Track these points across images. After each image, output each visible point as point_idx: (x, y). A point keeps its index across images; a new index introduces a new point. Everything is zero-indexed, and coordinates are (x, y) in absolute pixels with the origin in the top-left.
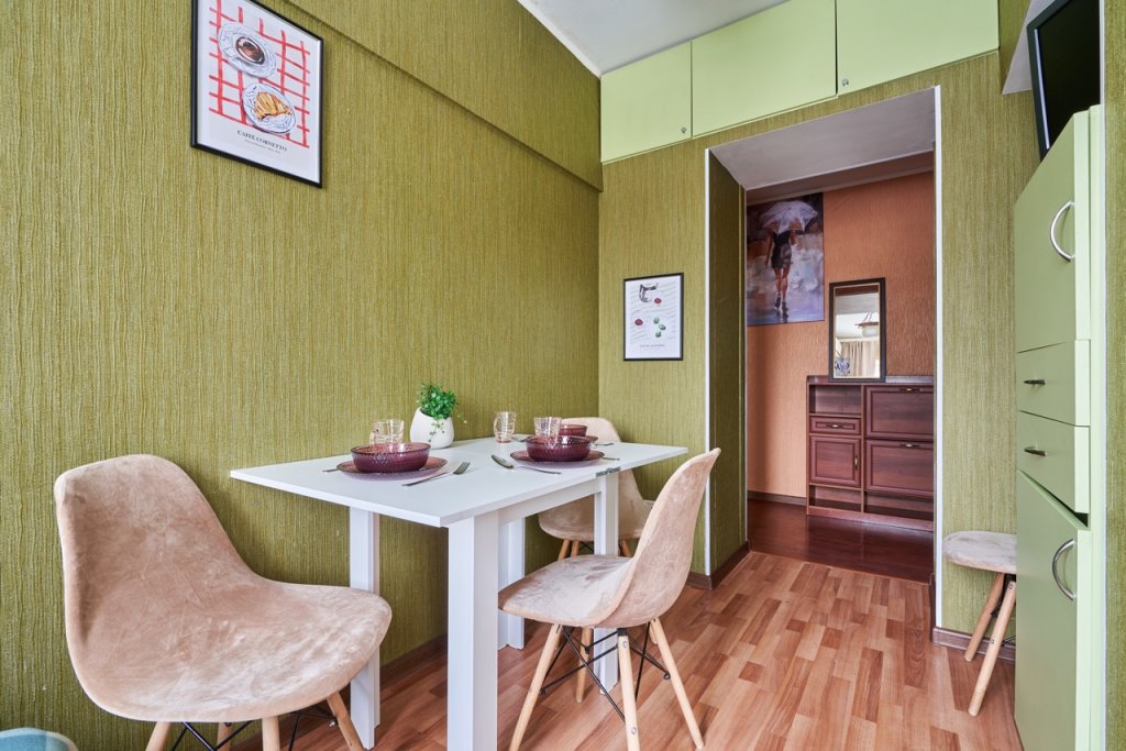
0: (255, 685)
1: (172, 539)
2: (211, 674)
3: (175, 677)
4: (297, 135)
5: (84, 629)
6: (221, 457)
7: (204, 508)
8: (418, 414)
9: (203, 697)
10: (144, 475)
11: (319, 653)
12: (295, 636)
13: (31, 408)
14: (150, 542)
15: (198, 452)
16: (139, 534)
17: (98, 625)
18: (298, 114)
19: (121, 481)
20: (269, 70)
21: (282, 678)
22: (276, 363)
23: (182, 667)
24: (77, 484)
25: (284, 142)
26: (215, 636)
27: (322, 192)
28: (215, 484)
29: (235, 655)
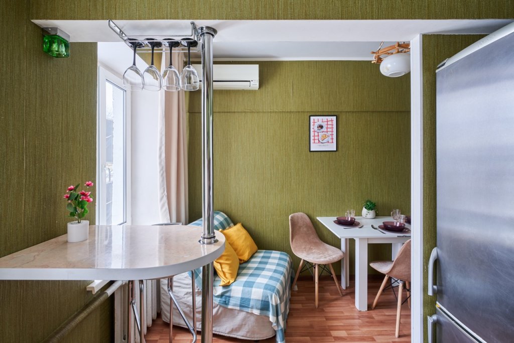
0: (313, 258)
1: (305, 229)
2: (308, 254)
3: (303, 253)
4: (330, 141)
5: (292, 241)
6: (315, 214)
7: (311, 224)
8: (364, 208)
9: (306, 257)
10: (301, 217)
11: (325, 257)
12: (323, 253)
13: (287, 203)
14: (301, 229)
15: (311, 213)
16: (300, 227)
17: (294, 241)
18: (331, 136)
19: (298, 217)
20: (324, 129)
21: (318, 259)
22: (326, 194)
23: (304, 252)
24: (292, 217)
25: (328, 144)
26: (310, 249)
27: (337, 153)
28: (314, 219)
29: (312, 253)
